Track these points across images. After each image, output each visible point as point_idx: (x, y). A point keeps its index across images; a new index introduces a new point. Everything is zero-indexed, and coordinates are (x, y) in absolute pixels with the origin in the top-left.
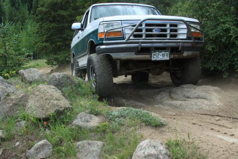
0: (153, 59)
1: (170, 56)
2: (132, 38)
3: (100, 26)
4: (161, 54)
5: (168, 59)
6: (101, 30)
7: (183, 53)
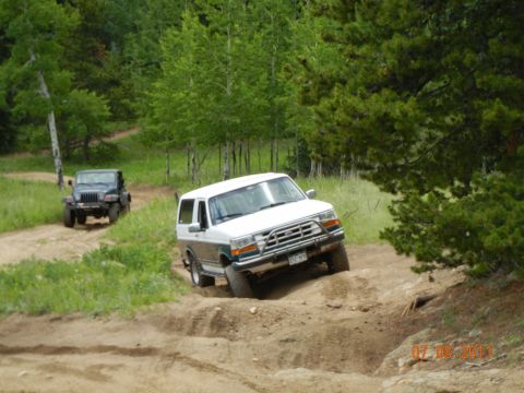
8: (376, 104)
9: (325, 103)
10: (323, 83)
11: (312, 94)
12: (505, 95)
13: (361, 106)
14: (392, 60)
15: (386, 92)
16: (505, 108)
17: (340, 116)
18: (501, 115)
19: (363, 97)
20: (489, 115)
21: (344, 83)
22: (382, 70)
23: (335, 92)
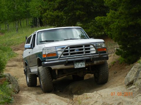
0: (75, 67)
1: (85, 65)
2: (62, 56)
3: (44, 50)
4: (80, 64)
5: (84, 66)
6: (44, 53)
7: (94, 62)
8: (55, 13)
9: (45, 14)
10: (45, 10)
11: (43, 12)
12: (80, 9)
13: (53, 14)
14: (58, 4)
15: (57, 11)
16: (80, 12)
17: (49, 16)
18: (80, 13)
19: (53, 12)
20: (77, 13)
21: (49, 9)
22: (56, 6)
23: (47, 11)
